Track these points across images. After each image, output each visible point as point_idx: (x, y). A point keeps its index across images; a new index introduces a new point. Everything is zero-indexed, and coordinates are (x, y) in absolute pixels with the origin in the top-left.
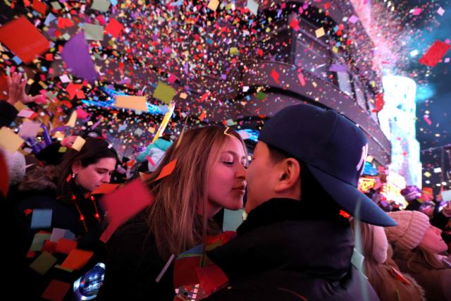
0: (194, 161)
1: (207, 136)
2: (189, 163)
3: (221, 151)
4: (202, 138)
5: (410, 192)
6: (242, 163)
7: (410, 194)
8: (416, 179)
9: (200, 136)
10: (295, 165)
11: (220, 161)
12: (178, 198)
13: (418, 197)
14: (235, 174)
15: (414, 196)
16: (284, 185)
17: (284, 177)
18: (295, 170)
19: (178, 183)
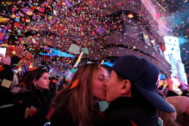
0: (86, 80)
1: (91, 68)
2: (84, 80)
3: (97, 75)
4: (88, 69)
5: (183, 87)
6: (107, 79)
7: (183, 88)
8: (185, 80)
9: (88, 68)
10: (129, 83)
11: (98, 79)
12: (80, 96)
13: (187, 89)
14: (104, 84)
15: (185, 88)
16: (124, 91)
17: (124, 87)
18: (128, 85)
19: (80, 89)
